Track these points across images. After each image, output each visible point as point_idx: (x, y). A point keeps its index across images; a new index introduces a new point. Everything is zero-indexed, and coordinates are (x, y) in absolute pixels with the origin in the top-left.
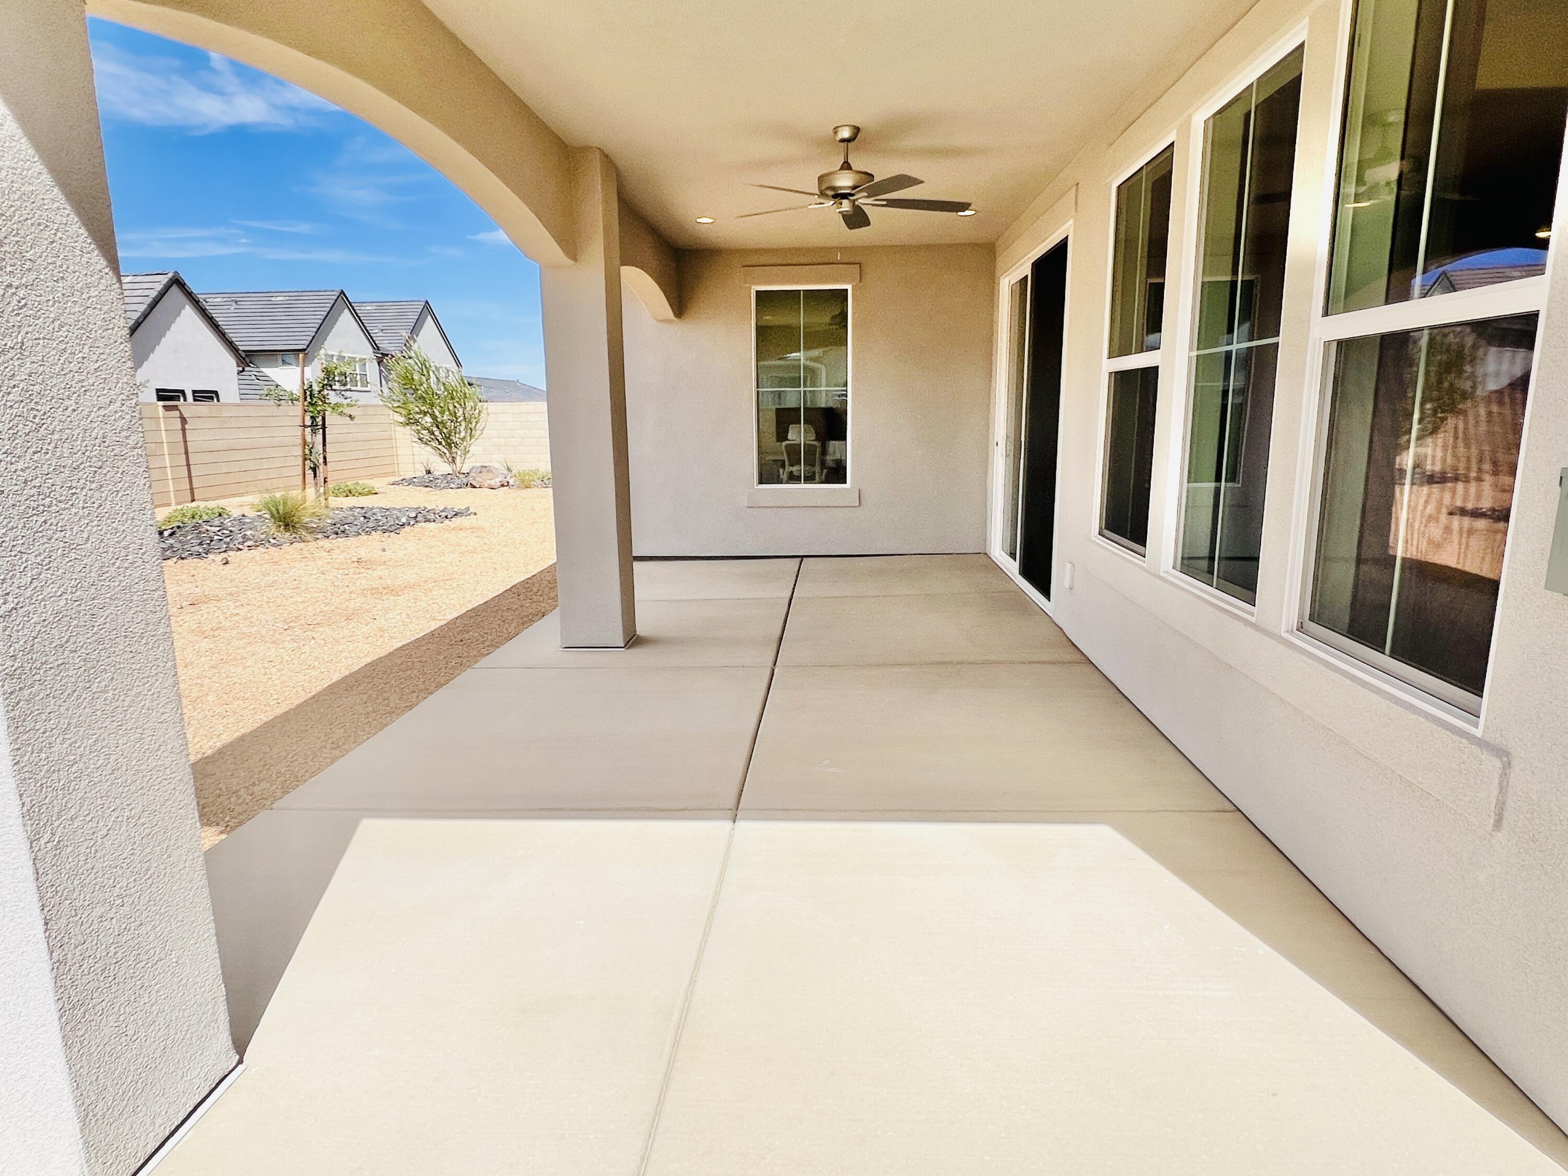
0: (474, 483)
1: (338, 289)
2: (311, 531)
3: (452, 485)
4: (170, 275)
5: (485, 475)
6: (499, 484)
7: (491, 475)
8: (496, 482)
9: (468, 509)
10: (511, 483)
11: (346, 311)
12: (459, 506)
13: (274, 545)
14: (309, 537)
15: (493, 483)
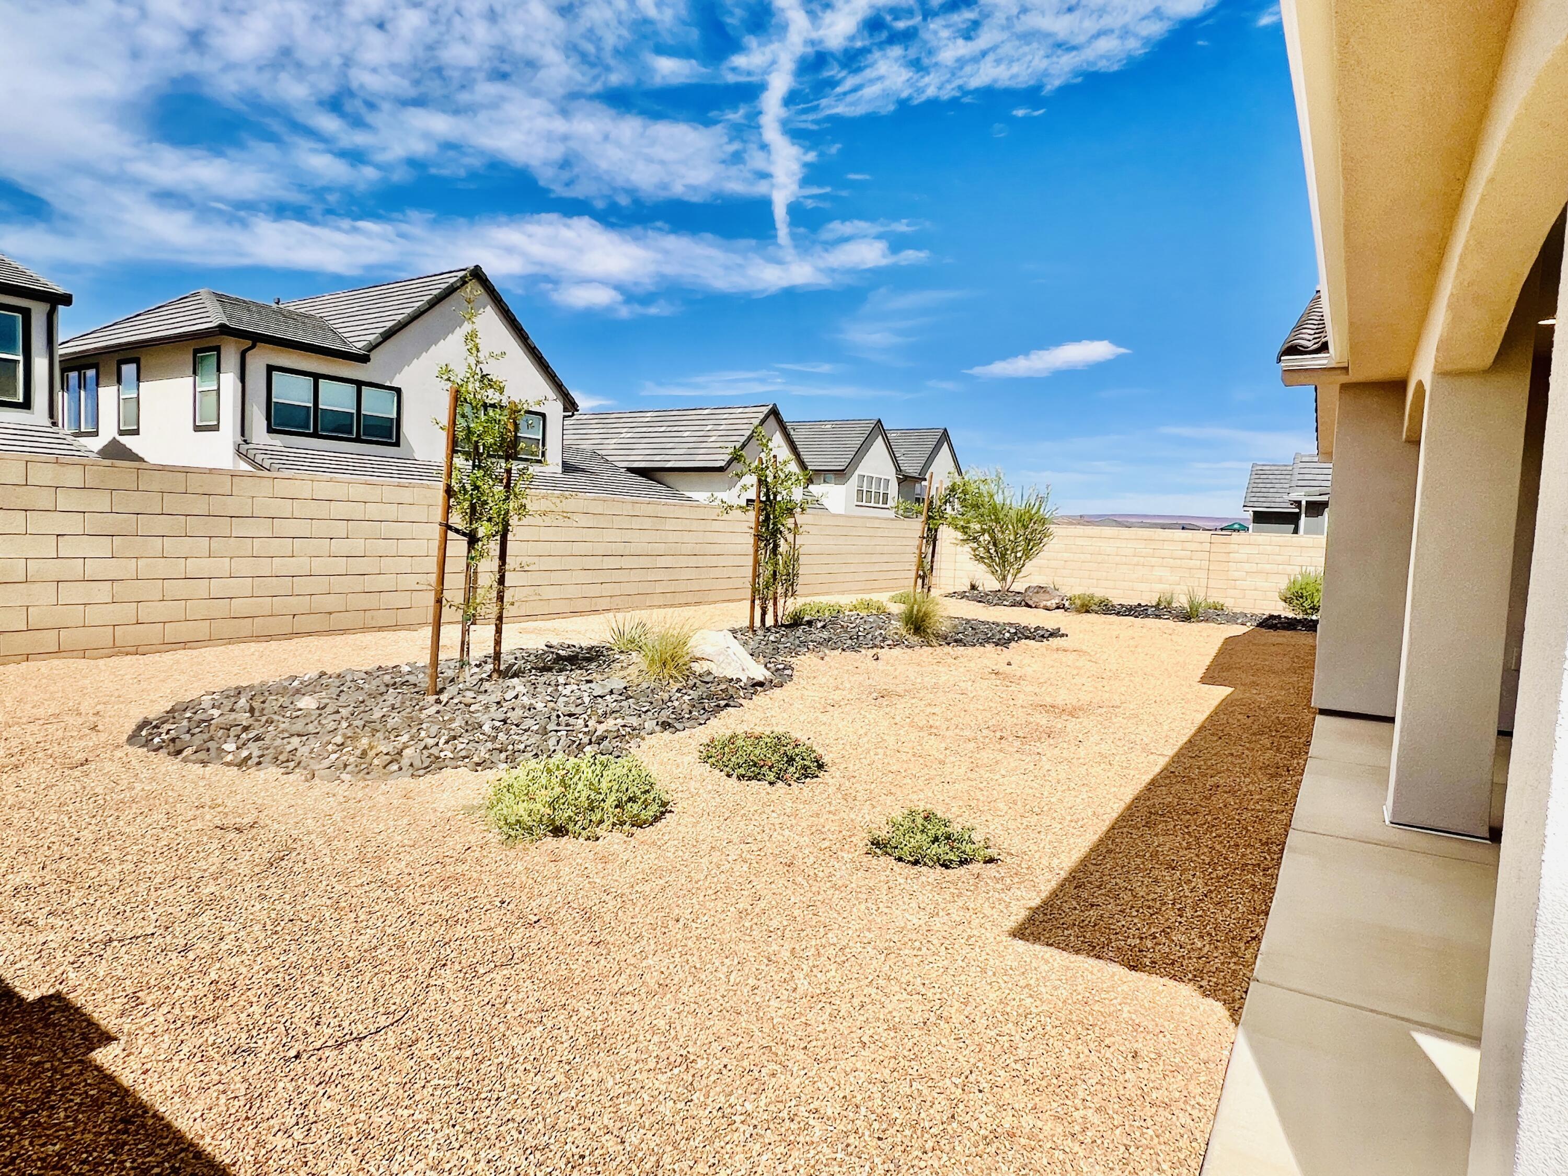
0: (1030, 603)
1: (877, 418)
2: (937, 636)
3: (1005, 603)
4: (771, 406)
5: (1041, 596)
6: (1054, 606)
7: (1047, 597)
8: (1053, 603)
9: (1059, 629)
10: (1067, 605)
11: (880, 437)
12: (1050, 626)
13: (907, 646)
14: (934, 643)
15: (1049, 604)
